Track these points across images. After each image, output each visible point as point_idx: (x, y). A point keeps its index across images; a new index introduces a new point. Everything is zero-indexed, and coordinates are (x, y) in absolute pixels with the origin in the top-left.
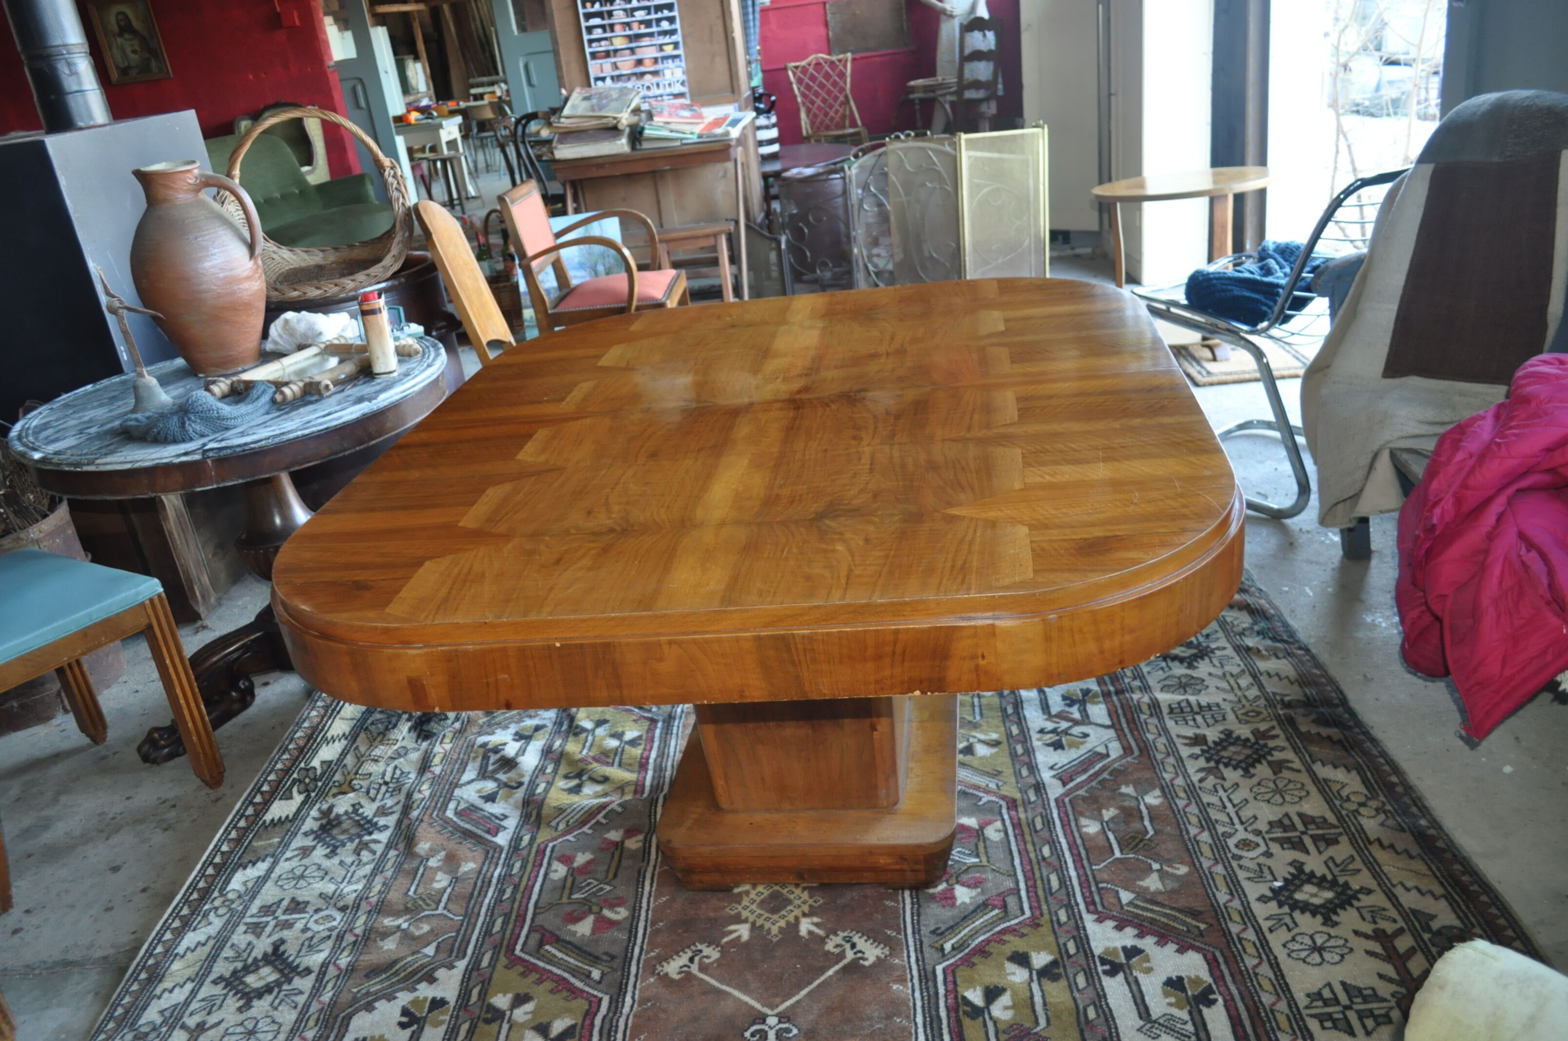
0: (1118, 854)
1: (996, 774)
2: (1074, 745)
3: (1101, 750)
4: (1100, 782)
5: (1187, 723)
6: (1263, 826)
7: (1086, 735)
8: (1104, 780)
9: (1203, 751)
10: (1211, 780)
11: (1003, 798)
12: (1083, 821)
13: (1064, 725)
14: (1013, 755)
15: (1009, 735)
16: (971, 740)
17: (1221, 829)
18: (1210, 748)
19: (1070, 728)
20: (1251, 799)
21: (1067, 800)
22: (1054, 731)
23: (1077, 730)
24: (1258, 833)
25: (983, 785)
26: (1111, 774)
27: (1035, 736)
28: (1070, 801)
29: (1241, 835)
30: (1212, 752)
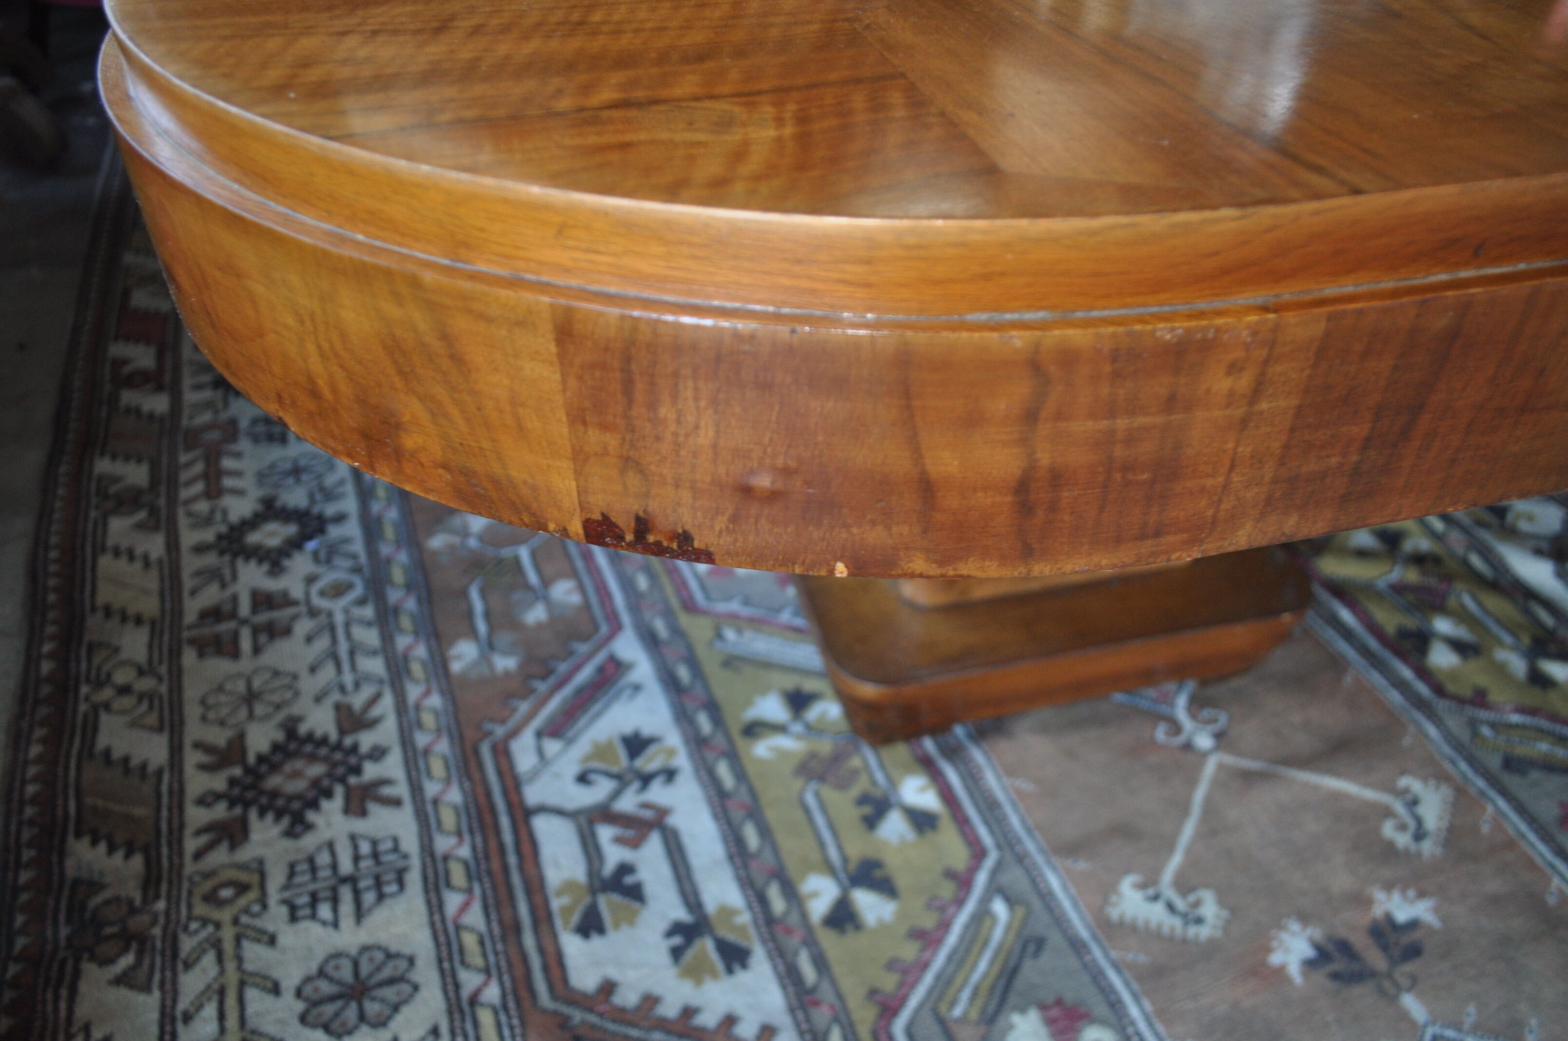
0: (524, 553)
1: (731, 662)
2: (601, 751)
3: (552, 746)
4: (550, 672)
5: (374, 843)
6: (303, 626)
7: (583, 779)
8: (543, 678)
9: (357, 770)
10: (357, 701)
11: (705, 613)
12: (575, 599)
13: (628, 803)
14: (713, 708)
15: (733, 757)
16: (797, 728)
17: (368, 612)
18: (343, 780)
19: (616, 795)
20: (304, 673)
21: (604, 629)
22: (646, 780)
23: (602, 789)
24: (313, 613)
25: (748, 634)
26: (532, 691)
27: (682, 761)
28: (596, 629)
29: (338, 607)
30: (340, 770)
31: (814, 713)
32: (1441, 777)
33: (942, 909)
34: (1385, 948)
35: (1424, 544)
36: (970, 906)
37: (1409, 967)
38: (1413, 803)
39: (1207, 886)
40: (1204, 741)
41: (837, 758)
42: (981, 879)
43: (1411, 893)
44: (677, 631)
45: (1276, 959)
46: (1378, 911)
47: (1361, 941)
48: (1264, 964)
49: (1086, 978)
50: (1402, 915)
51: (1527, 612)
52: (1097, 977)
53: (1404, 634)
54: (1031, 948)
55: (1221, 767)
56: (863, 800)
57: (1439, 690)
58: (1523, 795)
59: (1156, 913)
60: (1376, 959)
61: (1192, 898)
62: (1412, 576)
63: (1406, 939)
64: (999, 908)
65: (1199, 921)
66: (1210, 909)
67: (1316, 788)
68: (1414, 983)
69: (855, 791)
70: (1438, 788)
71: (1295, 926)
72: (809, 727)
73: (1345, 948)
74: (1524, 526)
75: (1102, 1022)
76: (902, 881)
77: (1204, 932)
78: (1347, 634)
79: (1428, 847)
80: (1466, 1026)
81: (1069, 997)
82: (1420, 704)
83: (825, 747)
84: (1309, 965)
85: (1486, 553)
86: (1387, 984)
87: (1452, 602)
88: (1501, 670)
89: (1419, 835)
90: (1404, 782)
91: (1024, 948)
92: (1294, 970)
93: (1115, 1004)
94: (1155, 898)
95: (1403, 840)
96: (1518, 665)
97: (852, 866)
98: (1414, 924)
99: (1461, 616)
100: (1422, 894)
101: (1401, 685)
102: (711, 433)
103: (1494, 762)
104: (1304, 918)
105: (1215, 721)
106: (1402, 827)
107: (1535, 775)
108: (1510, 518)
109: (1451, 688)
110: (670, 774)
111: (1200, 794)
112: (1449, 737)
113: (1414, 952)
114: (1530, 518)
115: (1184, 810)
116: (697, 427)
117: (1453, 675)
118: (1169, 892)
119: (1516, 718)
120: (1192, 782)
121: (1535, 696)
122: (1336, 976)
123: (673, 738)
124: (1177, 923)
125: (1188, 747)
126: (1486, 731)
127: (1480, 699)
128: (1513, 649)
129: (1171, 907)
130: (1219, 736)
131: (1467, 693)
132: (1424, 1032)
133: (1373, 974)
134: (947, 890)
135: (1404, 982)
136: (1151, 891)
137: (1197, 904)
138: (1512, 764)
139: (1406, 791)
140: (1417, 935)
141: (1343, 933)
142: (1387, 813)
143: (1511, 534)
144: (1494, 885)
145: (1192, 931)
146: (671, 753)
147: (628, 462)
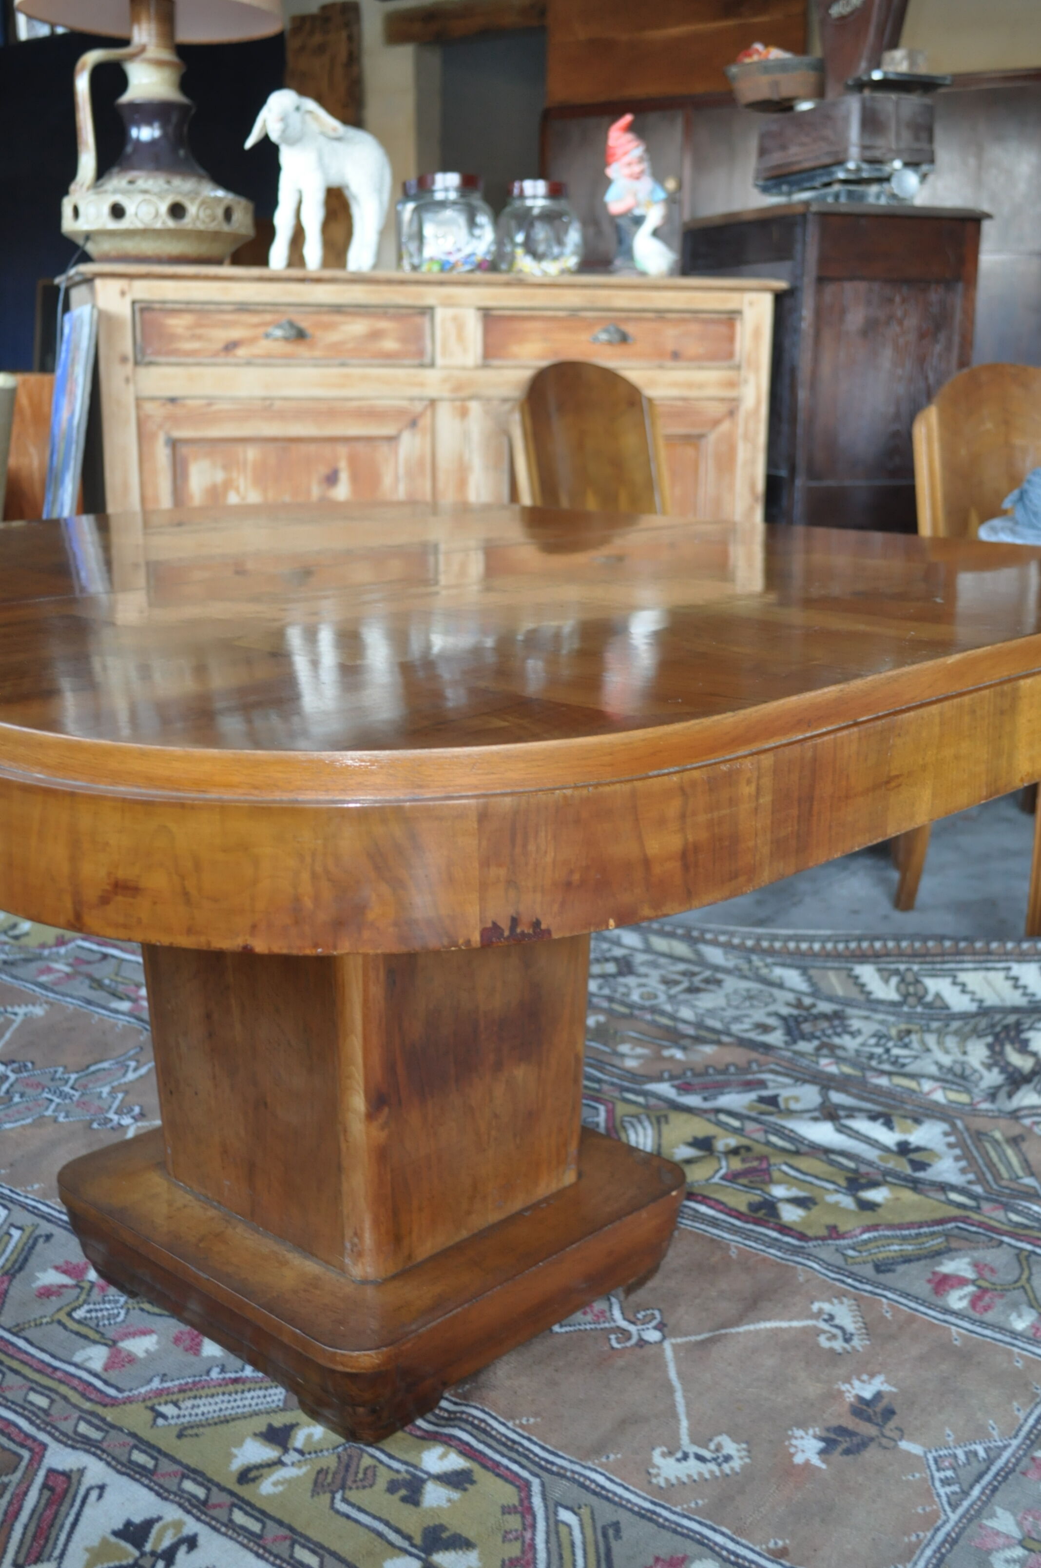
1: (185, 1432)
11: (127, 1402)
14: (193, 1474)
16: (292, 1457)
21: (28, 1454)
22: (167, 1557)
25: (187, 1403)
31: (299, 1439)
32: (840, 1295)
33: (520, 1537)
34: (869, 1419)
35: (733, 1141)
36: (541, 1525)
37: (892, 1424)
38: (831, 1318)
39: (720, 1434)
40: (653, 1335)
41: (346, 1466)
42: (537, 1502)
43: (865, 1377)
44: (109, 1427)
45: (799, 1459)
46: (850, 1398)
47: (850, 1423)
48: (794, 1466)
49: (668, 1535)
50: (868, 1394)
51: (832, 1163)
52: (676, 1530)
53: (754, 1207)
54: (611, 1532)
55: (675, 1347)
56: (393, 1487)
57: (802, 1237)
58: (900, 1285)
59: (692, 1467)
60: (867, 1429)
61: (712, 1446)
62: (736, 1164)
63: (880, 1406)
64: (565, 1515)
65: (728, 1458)
66: (730, 1447)
67: (757, 1332)
68: (902, 1433)
69: (382, 1483)
70: (842, 1303)
71: (799, 1433)
72: (301, 1452)
73: (842, 1431)
74: (793, 1106)
75: (700, 1557)
76: (469, 1533)
77: (736, 1464)
78: (714, 1223)
79: (856, 1342)
80: (951, 1444)
81: (663, 1553)
82: (796, 1251)
83: (329, 1461)
84: (822, 1452)
85: (780, 1132)
86: (884, 1441)
87: (776, 1175)
88: (835, 1208)
89: (848, 1339)
90: (815, 1307)
91: (605, 1535)
92: (816, 1461)
93: (702, 1542)
94: (685, 1457)
95: (838, 1345)
96: (847, 1201)
97: (418, 1540)
98: (878, 1395)
99: (788, 1181)
100: (872, 1375)
101: (774, 1243)
102: (553, 854)
103: (868, 1271)
104: (803, 1425)
105: (653, 1317)
106: (834, 1337)
107: (901, 1269)
108: (782, 1105)
109: (810, 1233)
110: (192, 1542)
111: (673, 1374)
112: (828, 1265)
113: (889, 1413)
114: (797, 1099)
115: (671, 1390)
116: (546, 852)
117: (804, 1221)
118: (693, 1449)
119: (866, 1236)
120: (662, 1366)
121: (868, 1218)
122: (847, 1452)
123: (171, 1512)
124: (713, 1466)
125: (642, 1343)
126: (851, 1253)
127: (834, 1232)
128: (837, 1191)
129: (700, 1458)
130: (660, 1327)
131: (824, 1232)
132: (927, 1460)
133: (872, 1439)
134: (514, 1522)
135: (895, 1434)
136: (679, 1455)
137: (719, 1448)
138: (879, 1268)
139: (820, 1312)
140: (885, 1402)
141: (834, 1423)
142: (819, 1332)
143: (790, 1113)
144: (915, 1350)
145: (726, 1467)
146: (178, 1525)
147: (511, 883)
